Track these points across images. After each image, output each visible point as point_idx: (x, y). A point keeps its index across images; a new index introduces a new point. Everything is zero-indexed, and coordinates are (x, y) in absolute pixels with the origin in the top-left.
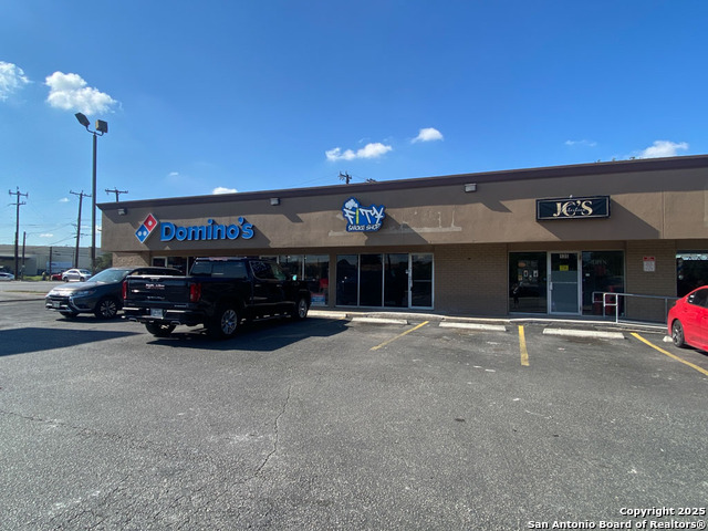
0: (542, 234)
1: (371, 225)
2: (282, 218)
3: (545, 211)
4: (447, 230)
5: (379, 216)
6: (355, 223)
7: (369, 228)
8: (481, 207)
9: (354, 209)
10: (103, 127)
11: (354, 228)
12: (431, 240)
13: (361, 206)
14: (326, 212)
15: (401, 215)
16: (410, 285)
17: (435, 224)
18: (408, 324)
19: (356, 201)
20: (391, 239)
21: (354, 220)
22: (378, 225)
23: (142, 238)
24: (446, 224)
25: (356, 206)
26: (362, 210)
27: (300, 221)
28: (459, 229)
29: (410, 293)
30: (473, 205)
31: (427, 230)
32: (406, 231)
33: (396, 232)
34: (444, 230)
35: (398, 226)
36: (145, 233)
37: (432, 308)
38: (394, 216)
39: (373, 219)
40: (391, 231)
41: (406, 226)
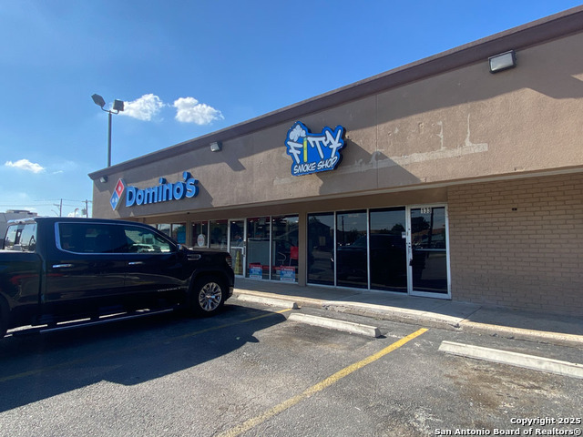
1: (324, 160)
2: (224, 167)
4: (458, 152)
5: (336, 145)
6: (302, 162)
7: (321, 166)
8: (528, 96)
9: (300, 140)
11: (301, 169)
13: (310, 132)
14: (270, 151)
15: (370, 139)
16: (409, 256)
17: (432, 146)
18: (380, 336)
19: (304, 126)
20: (356, 182)
21: (301, 156)
22: (334, 159)
24: (453, 142)
25: (303, 133)
26: (311, 140)
27: (243, 168)
28: (484, 147)
29: (410, 269)
30: (511, 96)
31: (417, 158)
32: (382, 164)
33: (364, 168)
34: (449, 154)
35: (367, 157)
36: (116, 199)
37: (448, 296)
38: (359, 143)
39: (327, 150)
40: (357, 167)
41: (381, 157)
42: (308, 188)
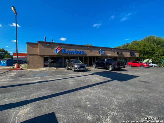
3: (118, 53)
4: (110, 54)
19: (101, 49)
21: (101, 52)
23: (56, 52)
27: (92, 52)
36: (57, 51)
39: (103, 52)
41: (106, 54)
42: (100, 55)
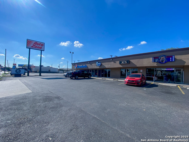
0: (121, 66)
2: (90, 65)
3: (120, 63)
10: (73, 53)
12: (107, 67)
14: (95, 64)
15: (103, 64)
17: (107, 65)
20: (102, 67)
21: (97, 65)
28: (110, 66)
36: (76, 67)
39: (100, 64)
42: (98, 67)
